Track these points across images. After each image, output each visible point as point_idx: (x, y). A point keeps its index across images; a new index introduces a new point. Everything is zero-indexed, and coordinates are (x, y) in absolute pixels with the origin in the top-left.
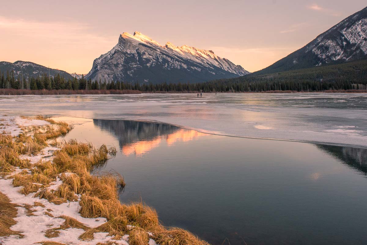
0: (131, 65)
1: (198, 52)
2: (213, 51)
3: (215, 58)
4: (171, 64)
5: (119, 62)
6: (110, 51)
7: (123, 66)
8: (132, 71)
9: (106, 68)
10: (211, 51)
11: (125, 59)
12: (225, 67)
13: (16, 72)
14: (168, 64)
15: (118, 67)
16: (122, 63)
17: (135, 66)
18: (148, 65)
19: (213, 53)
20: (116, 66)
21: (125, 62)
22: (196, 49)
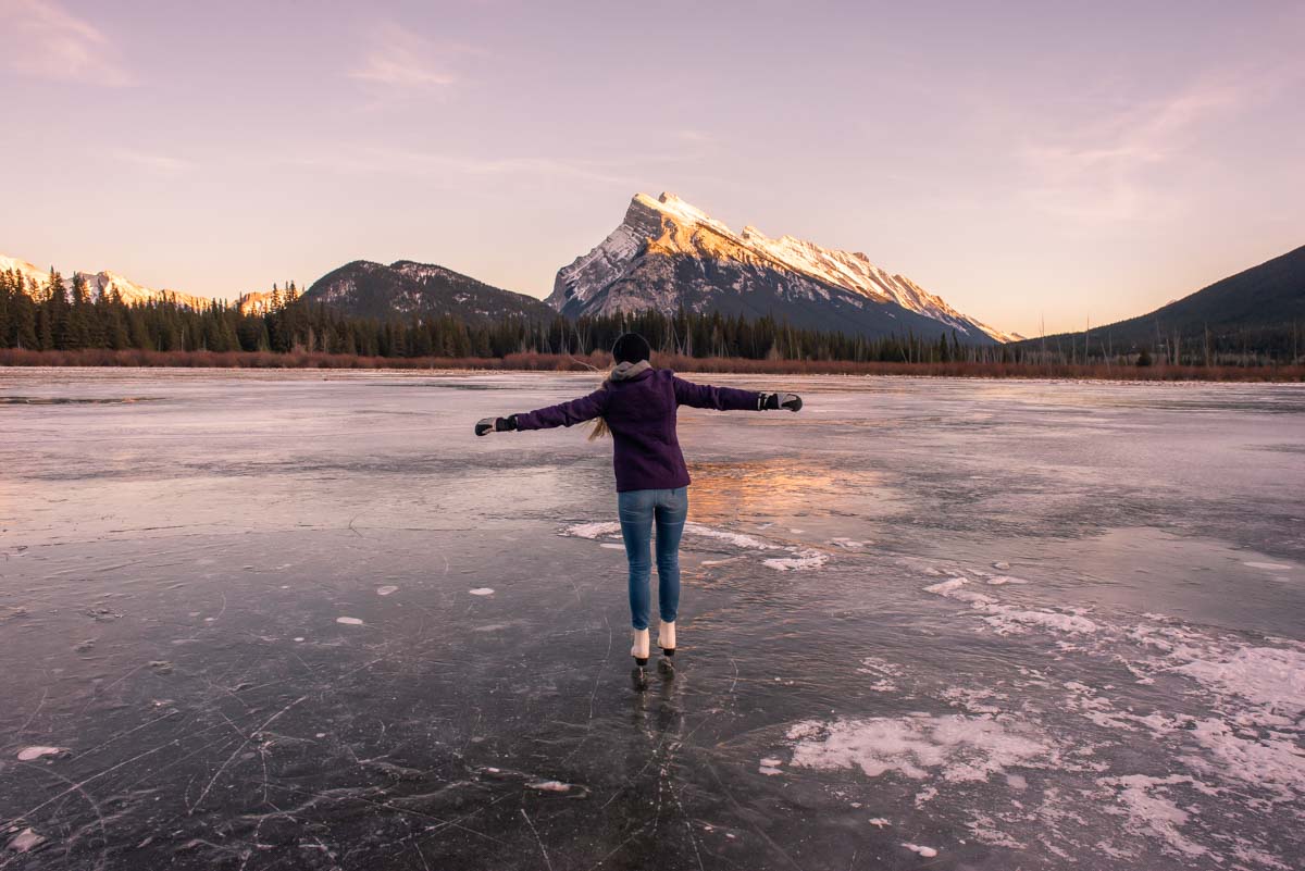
0: (697, 286)
1: (824, 255)
2: (865, 253)
3: (873, 275)
4: (793, 287)
5: (665, 277)
6: (601, 247)
7: (678, 287)
8: (705, 302)
9: (631, 293)
10: (860, 256)
11: (676, 267)
12: (903, 300)
13: (410, 294)
14: (785, 288)
15: (663, 289)
16: (672, 280)
17: (707, 289)
18: (736, 286)
19: (866, 260)
20: (660, 285)
21: (678, 276)
22: (819, 248)
